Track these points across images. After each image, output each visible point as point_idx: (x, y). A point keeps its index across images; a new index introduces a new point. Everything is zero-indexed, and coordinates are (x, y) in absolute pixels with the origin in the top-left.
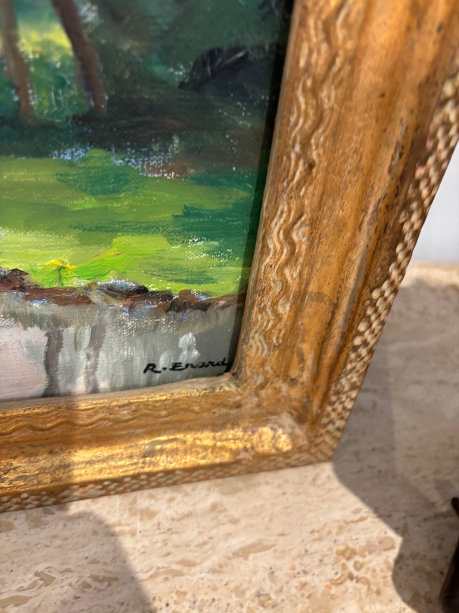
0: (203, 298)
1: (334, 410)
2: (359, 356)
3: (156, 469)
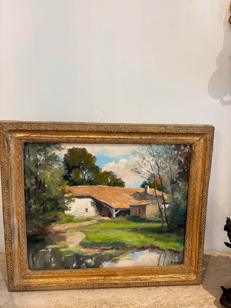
0: (179, 251)
1: (199, 270)
2: (201, 260)
3: (173, 280)
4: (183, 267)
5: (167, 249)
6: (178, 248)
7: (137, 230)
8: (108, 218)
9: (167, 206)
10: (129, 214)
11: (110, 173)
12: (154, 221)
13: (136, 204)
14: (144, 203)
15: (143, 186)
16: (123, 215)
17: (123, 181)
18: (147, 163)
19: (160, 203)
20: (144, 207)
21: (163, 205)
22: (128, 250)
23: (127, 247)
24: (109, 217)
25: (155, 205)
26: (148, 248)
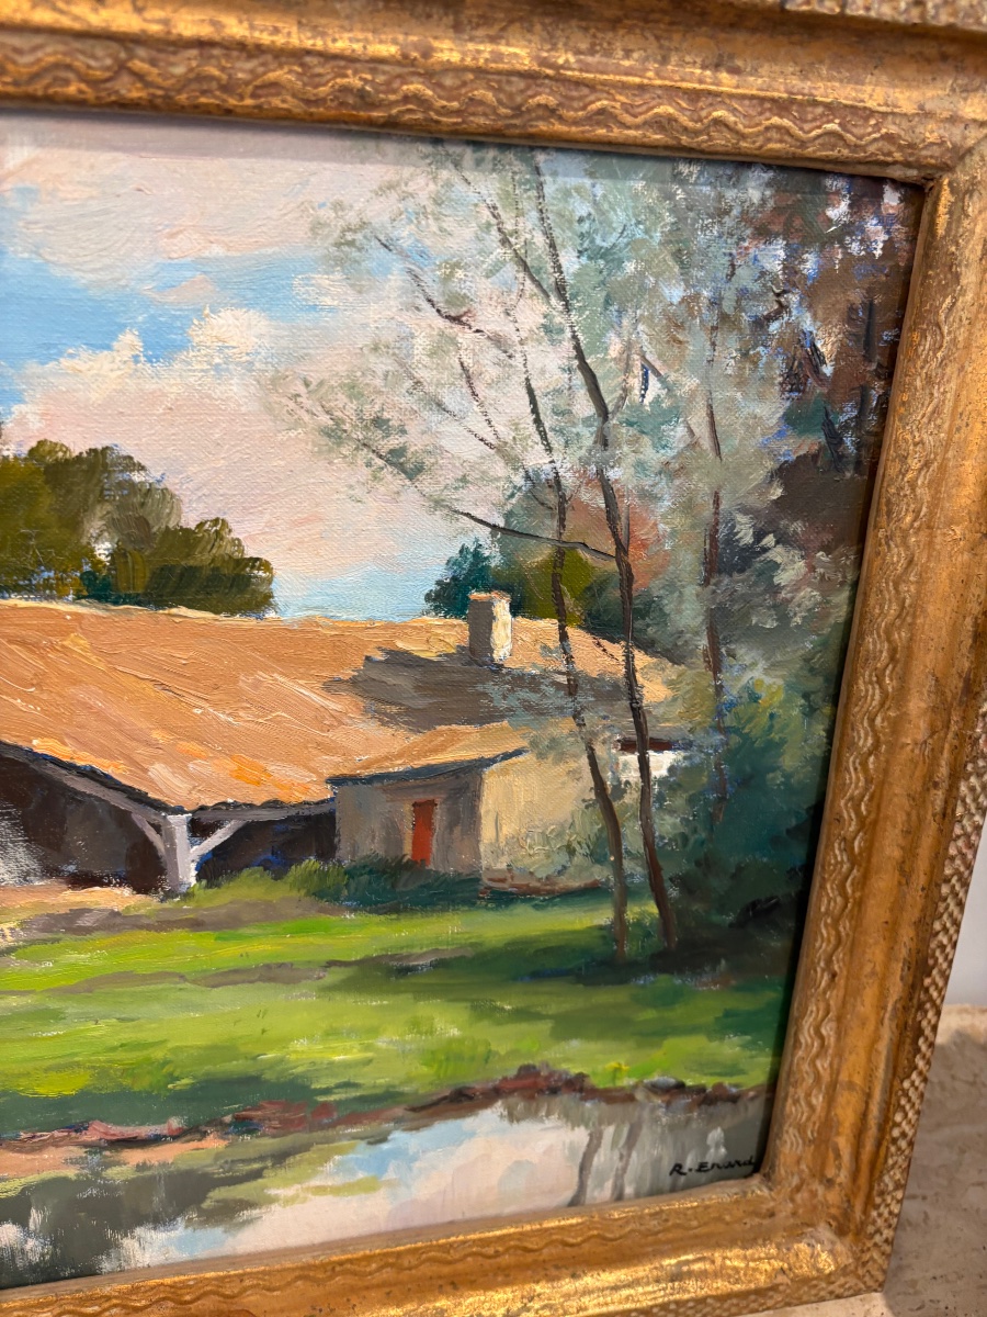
0: (734, 1090)
1: (880, 1215)
2: (899, 1149)
3: (686, 1296)
4: (761, 1200)
5: (646, 1087)
6: (733, 1070)
7: (405, 971)
8: (127, 891)
9: (661, 763)
10: (327, 852)
11: (98, 462)
12: (548, 892)
13: (386, 758)
14: (460, 745)
15: (451, 597)
16: (266, 866)
17: (250, 552)
18: (487, 362)
19: (604, 742)
20: (463, 782)
21: (632, 759)
22: (333, 1125)
23: (325, 1105)
24: (142, 887)
25: (561, 757)
26: (492, 1095)
